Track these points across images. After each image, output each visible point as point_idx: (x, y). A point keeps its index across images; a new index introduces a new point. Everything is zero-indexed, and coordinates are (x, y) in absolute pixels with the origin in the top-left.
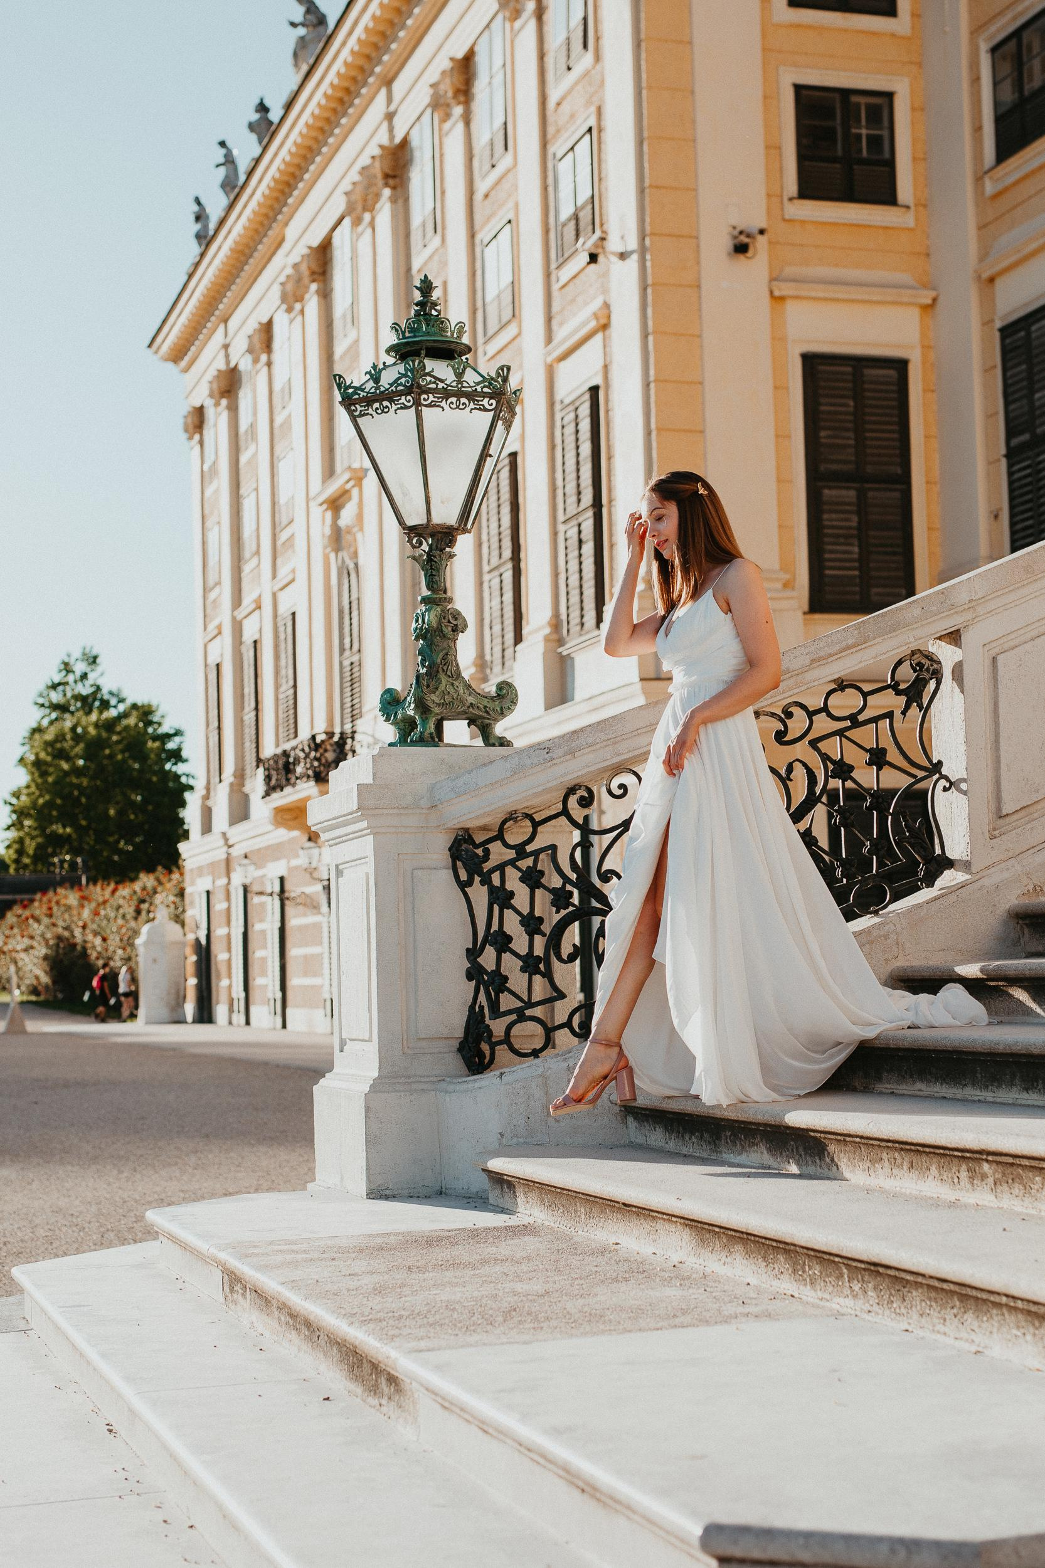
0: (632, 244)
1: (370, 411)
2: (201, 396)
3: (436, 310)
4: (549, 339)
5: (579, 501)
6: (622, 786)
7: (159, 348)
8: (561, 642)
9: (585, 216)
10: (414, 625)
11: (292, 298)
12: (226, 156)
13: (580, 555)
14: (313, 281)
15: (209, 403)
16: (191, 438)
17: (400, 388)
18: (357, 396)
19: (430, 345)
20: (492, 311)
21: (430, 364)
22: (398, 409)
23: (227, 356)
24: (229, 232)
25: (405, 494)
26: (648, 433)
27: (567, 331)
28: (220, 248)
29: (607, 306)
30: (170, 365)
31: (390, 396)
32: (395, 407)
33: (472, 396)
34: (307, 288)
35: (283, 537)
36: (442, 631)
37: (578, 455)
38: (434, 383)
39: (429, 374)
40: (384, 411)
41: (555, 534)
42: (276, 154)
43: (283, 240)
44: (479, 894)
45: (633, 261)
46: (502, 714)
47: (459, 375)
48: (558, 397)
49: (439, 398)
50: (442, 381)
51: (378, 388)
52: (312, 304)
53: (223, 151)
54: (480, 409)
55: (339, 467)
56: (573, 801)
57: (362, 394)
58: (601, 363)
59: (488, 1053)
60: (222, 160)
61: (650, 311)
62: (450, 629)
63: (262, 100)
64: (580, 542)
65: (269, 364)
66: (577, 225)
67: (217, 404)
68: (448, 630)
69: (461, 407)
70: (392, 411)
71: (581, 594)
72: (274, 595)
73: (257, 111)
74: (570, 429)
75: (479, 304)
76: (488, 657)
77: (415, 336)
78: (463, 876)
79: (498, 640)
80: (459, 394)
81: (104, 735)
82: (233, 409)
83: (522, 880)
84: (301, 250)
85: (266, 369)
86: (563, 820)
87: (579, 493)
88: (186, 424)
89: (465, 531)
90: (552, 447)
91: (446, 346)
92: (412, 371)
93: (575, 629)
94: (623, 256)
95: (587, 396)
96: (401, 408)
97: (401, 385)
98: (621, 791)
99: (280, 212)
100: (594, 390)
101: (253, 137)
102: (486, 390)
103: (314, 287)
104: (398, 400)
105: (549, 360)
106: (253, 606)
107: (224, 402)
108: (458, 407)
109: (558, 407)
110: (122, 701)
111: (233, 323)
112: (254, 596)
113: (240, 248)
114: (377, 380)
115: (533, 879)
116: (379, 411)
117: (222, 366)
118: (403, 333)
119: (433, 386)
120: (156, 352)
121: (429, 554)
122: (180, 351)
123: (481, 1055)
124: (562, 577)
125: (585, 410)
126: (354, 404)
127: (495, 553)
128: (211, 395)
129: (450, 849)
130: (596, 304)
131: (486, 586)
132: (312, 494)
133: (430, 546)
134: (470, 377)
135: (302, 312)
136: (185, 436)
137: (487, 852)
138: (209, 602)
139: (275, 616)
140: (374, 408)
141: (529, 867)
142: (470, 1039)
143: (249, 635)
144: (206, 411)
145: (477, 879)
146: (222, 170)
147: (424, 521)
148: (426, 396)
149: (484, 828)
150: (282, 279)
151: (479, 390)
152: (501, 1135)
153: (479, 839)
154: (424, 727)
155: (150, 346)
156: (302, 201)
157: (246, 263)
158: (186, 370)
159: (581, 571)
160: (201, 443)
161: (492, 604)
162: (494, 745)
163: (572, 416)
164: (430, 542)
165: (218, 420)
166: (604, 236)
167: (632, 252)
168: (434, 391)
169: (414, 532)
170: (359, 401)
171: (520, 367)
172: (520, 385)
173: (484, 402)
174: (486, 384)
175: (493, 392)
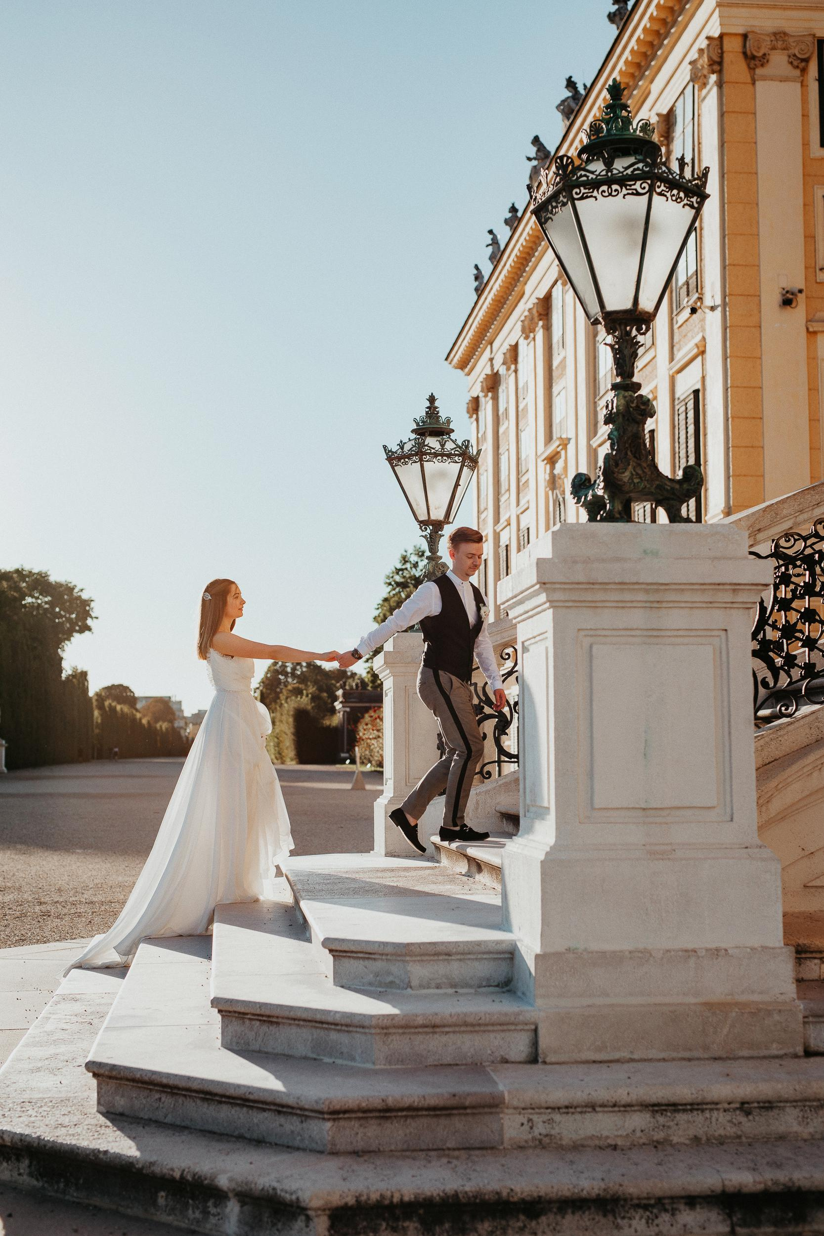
0: (718, 301)
1: (400, 463)
2: (477, 391)
3: (436, 412)
4: (672, 359)
7: (452, 360)
9: (692, 282)
11: (528, 331)
12: (492, 239)
14: (540, 320)
15: (481, 395)
16: (471, 417)
17: (412, 452)
18: (393, 456)
19: (431, 429)
21: (429, 440)
22: (413, 462)
23: (492, 366)
24: (491, 289)
26: (726, 419)
27: (681, 355)
28: (486, 299)
29: (704, 338)
30: (459, 371)
31: (409, 457)
32: (411, 462)
33: (449, 456)
34: (538, 324)
35: (523, 480)
37: (687, 432)
38: (430, 449)
39: (427, 446)
40: (406, 463)
42: (517, 241)
43: (524, 293)
45: (718, 312)
47: (443, 446)
48: (677, 396)
49: (432, 457)
50: (434, 449)
51: (403, 452)
52: (540, 334)
53: (491, 236)
54: (454, 462)
55: (555, 437)
57: (396, 455)
58: (701, 375)
60: (490, 242)
61: (728, 343)
63: (513, 204)
65: (516, 371)
66: (688, 288)
67: (486, 396)
69: (444, 461)
70: (410, 464)
72: (518, 517)
73: (510, 212)
74: (682, 416)
77: (424, 425)
80: (442, 455)
82: (495, 399)
84: (533, 300)
85: (514, 374)
87: (687, 457)
88: (468, 408)
89: (449, 523)
90: (673, 427)
91: (439, 430)
92: (418, 444)
94: (713, 309)
95: (692, 396)
98: (507, 657)
99: (522, 276)
100: (696, 392)
101: (508, 228)
102: (456, 452)
103: (541, 323)
104: (412, 458)
105: (671, 373)
106: (506, 523)
107: (490, 394)
108: (442, 461)
109: (677, 402)
111: (496, 345)
112: (507, 517)
113: (497, 298)
114: (402, 448)
116: (404, 463)
117: (489, 372)
118: (419, 423)
119: (429, 451)
120: (450, 363)
121: (430, 535)
122: (464, 362)
125: (691, 405)
126: (393, 460)
128: (482, 391)
130: (698, 338)
132: (539, 454)
133: (431, 530)
134: (449, 446)
135: (534, 339)
136: (468, 415)
138: (480, 520)
143: (504, 541)
144: (480, 399)
146: (490, 248)
147: (427, 518)
148: (425, 457)
150: (523, 318)
151: (453, 452)
155: (446, 359)
156: (534, 268)
157: (502, 307)
158: (468, 374)
160: (477, 420)
163: (683, 408)
164: (431, 528)
165: (487, 406)
166: (701, 296)
167: (718, 306)
168: (430, 454)
169: (423, 524)
170: (395, 458)
171: (656, 376)
172: (656, 387)
173: (456, 458)
174: (457, 449)
175: (461, 453)
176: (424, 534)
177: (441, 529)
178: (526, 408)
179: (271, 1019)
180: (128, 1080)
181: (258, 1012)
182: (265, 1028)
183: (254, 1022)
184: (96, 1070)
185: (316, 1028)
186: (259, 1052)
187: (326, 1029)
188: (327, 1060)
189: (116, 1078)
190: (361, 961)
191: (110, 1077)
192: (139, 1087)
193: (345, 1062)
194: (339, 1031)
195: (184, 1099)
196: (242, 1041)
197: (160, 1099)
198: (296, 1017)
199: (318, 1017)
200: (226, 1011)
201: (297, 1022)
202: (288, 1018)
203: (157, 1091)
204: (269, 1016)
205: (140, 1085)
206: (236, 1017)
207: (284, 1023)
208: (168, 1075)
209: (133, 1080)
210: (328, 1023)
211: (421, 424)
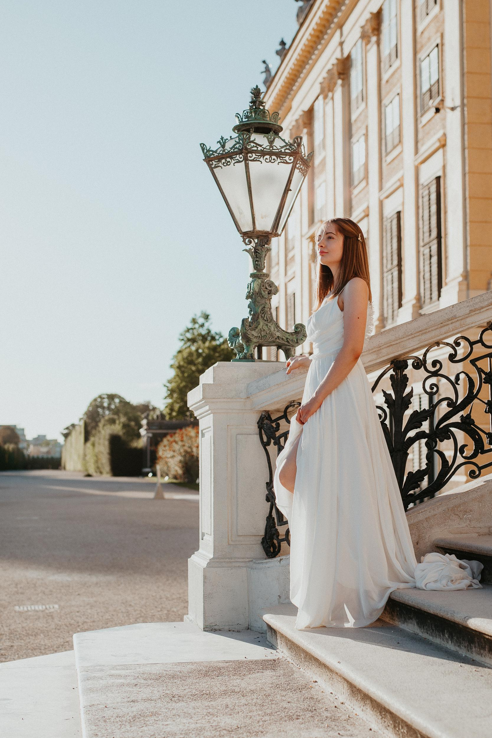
0: (458, 102)
1: (220, 164)
3: (262, 106)
4: (417, 152)
5: (430, 235)
8: (421, 307)
9: (435, 89)
10: (246, 290)
13: (430, 263)
14: (305, 127)
17: (235, 150)
18: (213, 156)
19: (256, 126)
20: (389, 139)
21: (254, 136)
22: (235, 163)
25: (241, 213)
26: (465, 199)
27: (425, 148)
29: (445, 135)
31: (230, 155)
32: (233, 162)
33: (279, 155)
34: (302, 131)
35: (290, 255)
36: (261, 294)
37: (430, 212)
38: (256, 147)
39: (252, 142)
40: (228, 164)
41: (418, 252)
42: (286, 66)
43: (291, 108)
44: (273, 450)
45: (458, 111)
46: (297, 343)
47: (271, 142)
48: (421, 182)
49: (259, 156)
50: (261, 146)
51: (224, 151)
53: (264, 66)
54: (284, 162)
57: (216, 154)
58: (442, 164)
60: (264, 70)
61: (466, 137)
62: (267, 292)
63: (282, 40)
64: (431, 256)
66: (431, 94)
68: (265, 294)
69: (272, 161)
70: (232, 164)
71: (431, 283)
72: (286, 285)
74: (426, 199)
75: (383, 136)
76: (385, 315)
77: (248, 121)
78: (265, 439)
79: (390, 307)
80: (271, 154)
81: (212, 353)
84: (299, 113)
87: (430, 231)
89: (277, 235)
90: (417, 208)
91: (266, 126)
92: (242, 140)
93: (428, 300)
94: (453, 109)
95: (435, 182)
96: (237, 162)
97: (236, 148)
99: (289, 94)
100: (438, 179)
101: (278, 57)
102: (287, 151)
103: (305, 131)
104: (235, 158)
105: (417, 163)
108: (270, 161)
109: (420, 187)
114: (223, 146)
116: (225, 164)
118: (242, 119)
119: (255, 149)
121: (255, 249)
124: (422, 274)
125: (433, 189)
126: (211, 161)
127: (390, 262)
129: (258, 423)
130: (440, 134)
131: (385, 279)
132: (304, 234)
133: (256, 244)
134: (278, 143)
137: (278, 425)
139: (286, 294)
140: (222, 163)
145: (272, 441)
146: (264, 74)
147: (252, 229)
148: (251, 155)
149: (278, 411)
150: (290, 128)
151: (283, 150)
152: (280, 597)
153: (274, 417)
156: (300, 87)
159: (431, 271)
161: (388, 288)
163: (426, 192)
164: (256, 241)
166: (443, 99)
167: (457, 107)
168: (256, 152)
169: (247, 236)
170: (214, 159)
171: (403, 168)
172: (403, 177)
173: (287, 158)
174: (288, 147)
175: (292, 152)
176: (248, 247)
177: (268, 241)
211: (244, 120)
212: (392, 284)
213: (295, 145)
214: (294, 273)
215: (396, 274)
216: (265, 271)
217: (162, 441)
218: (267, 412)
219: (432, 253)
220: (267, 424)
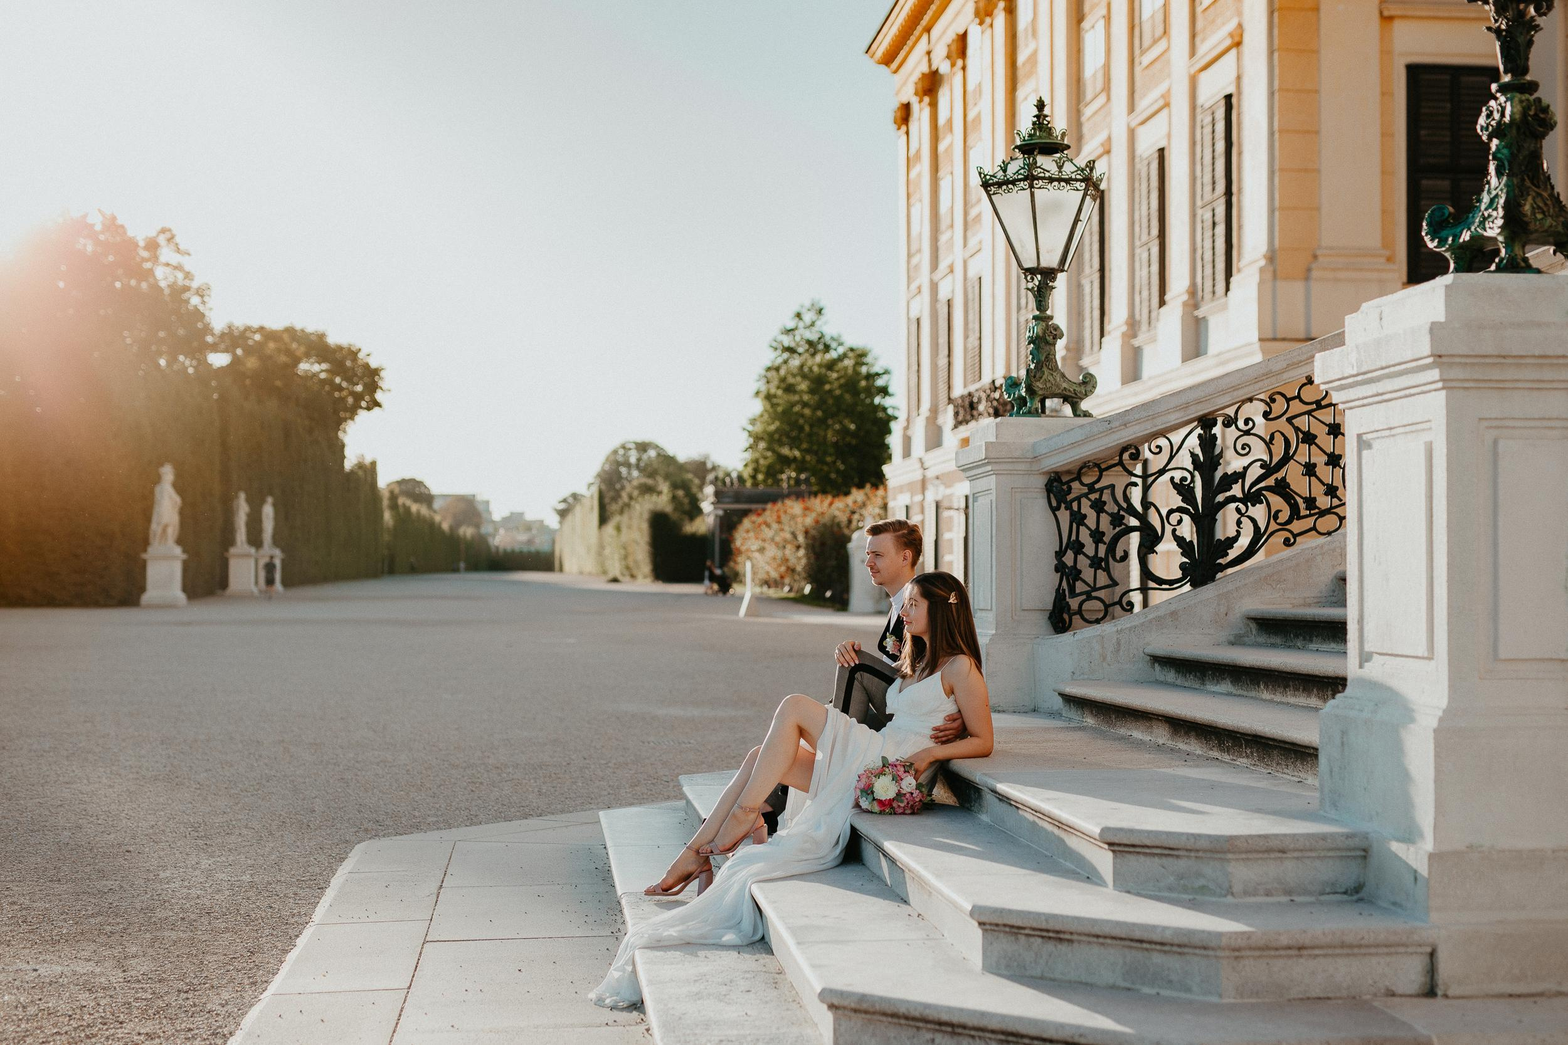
1: (1000, 191)
2: (908, 94)
3: (1047, 121)
4: (1193, 52)
5: (1214, 189)
6: (1158, 447)
7: (874, 53)
8: (1196, 306)
10: (1028, 334)
11: (983, 13)
13: (1213, 235)
15: (914, 101)
17: (1020, 177)
18: (991, 181)
19: (1042, 145)
20: (1147, 28)
21: (1041, 160)
22: (1019, 190)
23: (930, 61)
25: (1022, 247)
26: (1271, 134)
27: (1208, 47)
29: (1240, 26)
30: (883, 67)
31: (1014, 182)
32: (1016, 189)
33: (1068, 181)
35: (973, 213)
36: (1046, 339)
37: (1214, 151)
38: (1043, 172)
39: (1039, 167)
40: (1009, 191)
41: (1193, 216)
44: (1064, 516)
46: (1087, 395)
47: (1060, 167)
48: (1199, 102)
49: (1046, 183)
50: (1048, 172)
51: (1005, 176)
52: (1000, 19)
54: (1074, 190)
56: (1126, 456)
57: (995, 180)
58: (1236, 75)
59: (1067, 620)
61: (1276, 32)
62: (1051, 337)
64: (1214, 224)
65: (964, 68)
67: (921, 101)
69: (1061, 188)
70: (1015, 191)
71: (1214, 267)
72: (965, 262)
74: (1208, 129)
76: (1137, 317)
77: (1032, 140)
78: (1054, 504)
79: (1145, 304)
80: (1060, 180)
82: (934, 105)
83: (1092, 507)
85: (961, 72)
86: (1119, 468)
87: (1214, 183)
88: (895, 117)
89: (1062, 271)
90: (1193, 143)
91: (1053, 145)
92: (1028, 165)
93: (1208, 295)
95: (1223, 102)
96: (1021, 190)
97: (1021, 174)
98: (1158, 450)
100: (1228, 98)
102: (1078, 177)
103: (1002, 4)
104: (1019, 185)
105: (1192, 71)
106: (948, 271)
107: (927, 99)
108: (1059, 188)
109: (1199, 110)
110: (841, 344)
111: (936, 31)
112: (949, 261)
114: (1005, 171)
115: (1098, 506)
116: (1006, 191)
117: (925, 70)
118: (1024, 139)
119: (1042, 175)
120: (872, 57)
121: (1038, 287)
122: (891, 56)
123: (1063, 621)
124: (1199, 252)
125: (1220, 114)
126: (990, 186)
127: (1145, 231)
128: (916, 94)
129: (1046, 485)
130: (1232, 25)
131: (1137, 258)
133: (1040, 281)
134: (1068, 168)
135: (992, 25)
136: (895, 127)
137: (1070, 488)
138: (911, 266)
139: (965, 279)
140: (1003, 189)
141: (1096, 499)
142: (1056, 611)
143: (943, 294)
144: (911, 106)
145: (1063, 506)
147: (1034, 265)
148: (1037, 182)
149: (1068, 472)
151: (1074, 176)
152: (1073, 673)
153: (1065, 479)
154: (1031, 404)
155: (866, 52)
158: (895, 72)
159: (1214, 248)
160: (907, 133)
161: (1142, 273)
162: (1079, 416)
163: (1209, 119)
164: (1039, 279)
165: (921, 114)
168: (1043, 179)
169: (1029, 273)
170: (993, 185)
171: (1169, 76)
172: (1169, 91)
173: (1078, 184)
174: (1079, 172)
175: (1084, 178)
176: (1030, 285)
177: (1054, 279)
178: (978, 118)
179: (1062, 936)
180: (885, 1014)
181: (1044, 926)
182: (1050, 946)
183: (1032, 940)
184: (836, 1002)
185: (1131, 947)
186: (1042, 978)
187: (1147, 950)
188: (1146, 990)
189: (866, 1012)
190: (1156, 860)
191: (855, 1011)
192: (900, 1025)
193: (1175, 994)
194: (1165, 952)
195: (971, 1040)
196: (1015, 964)
197: (933, 1040)
198: (1099, 933)
199: (1138, 935)
200: (991, 924)
201: (1101, 940)
202: (1089, 935)
203: (929, 1030)
204: (1058, 932)
205: (903, 1021)
206: (1006, 932)
207: (1079, 942)
208: (950, 1009)
209: (894, 1015)
210: (1150, 942)
211: (1026, 138)
212: (1149, 266)
213: (1088, 169)
214: (980, 242)
215: (1155, 250)
216: (1049, 312)
217: (740, 522)
218: (1056, 473)
219: (1217, 219)
220: (1056, 487)
